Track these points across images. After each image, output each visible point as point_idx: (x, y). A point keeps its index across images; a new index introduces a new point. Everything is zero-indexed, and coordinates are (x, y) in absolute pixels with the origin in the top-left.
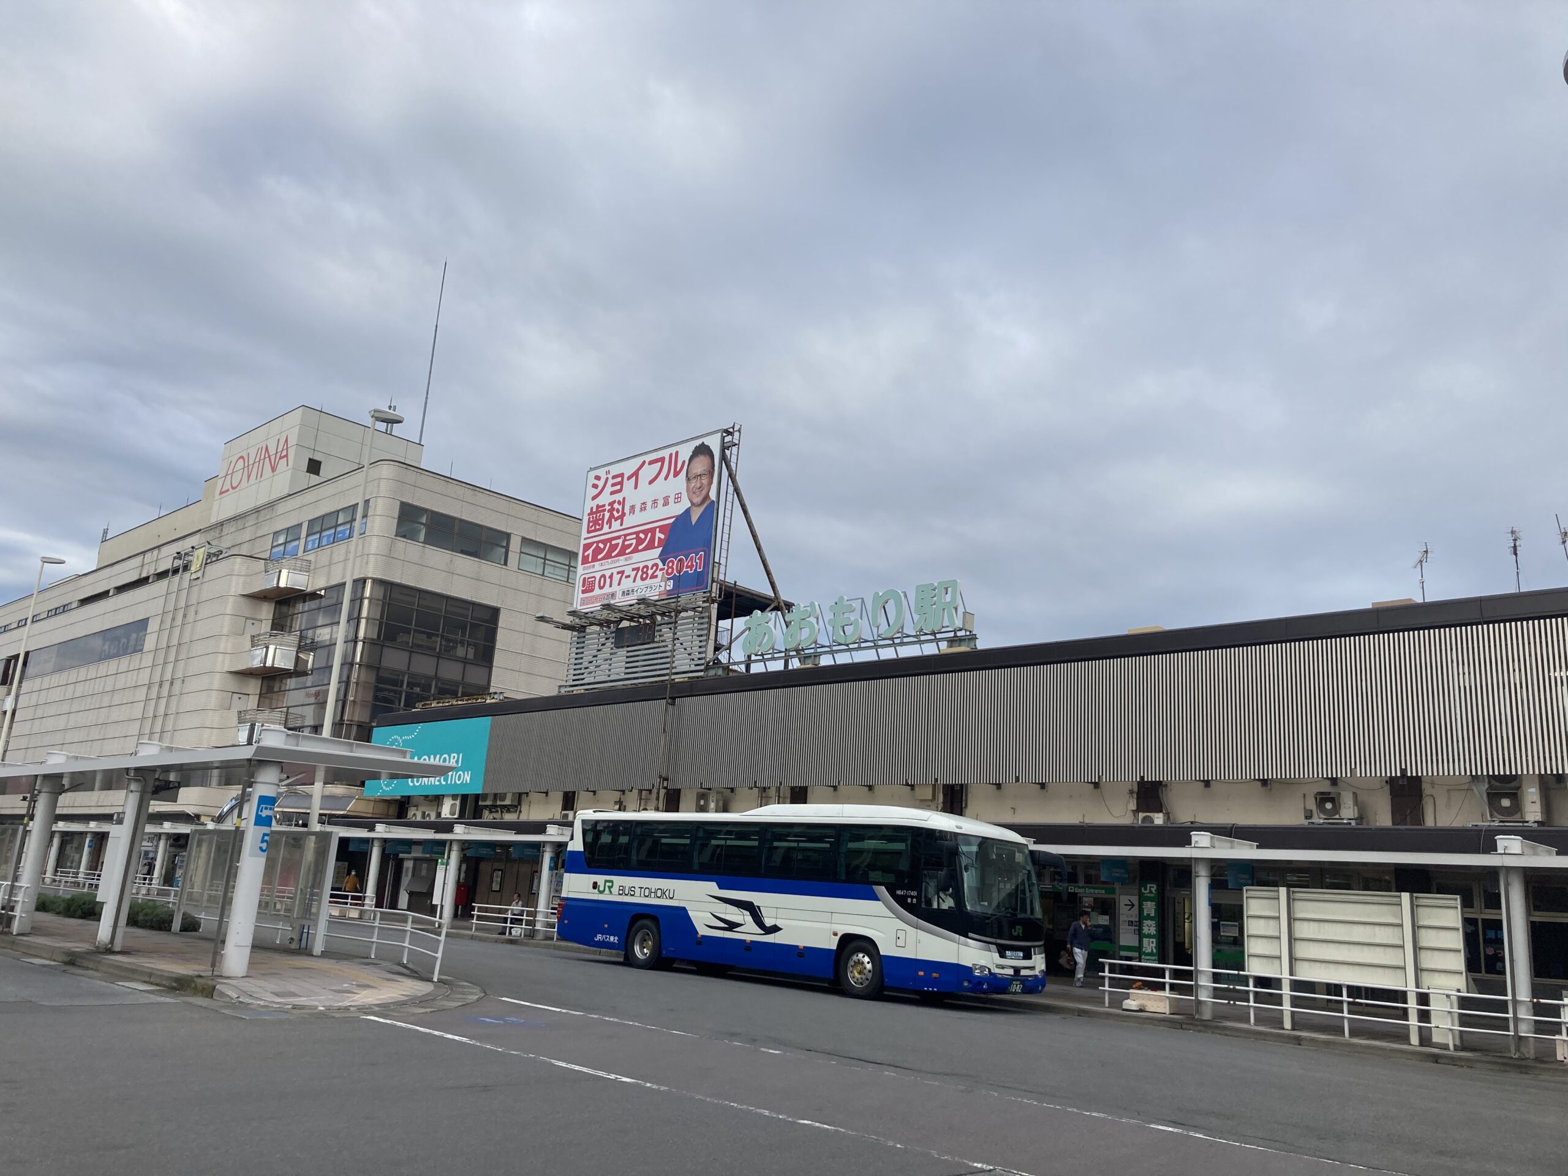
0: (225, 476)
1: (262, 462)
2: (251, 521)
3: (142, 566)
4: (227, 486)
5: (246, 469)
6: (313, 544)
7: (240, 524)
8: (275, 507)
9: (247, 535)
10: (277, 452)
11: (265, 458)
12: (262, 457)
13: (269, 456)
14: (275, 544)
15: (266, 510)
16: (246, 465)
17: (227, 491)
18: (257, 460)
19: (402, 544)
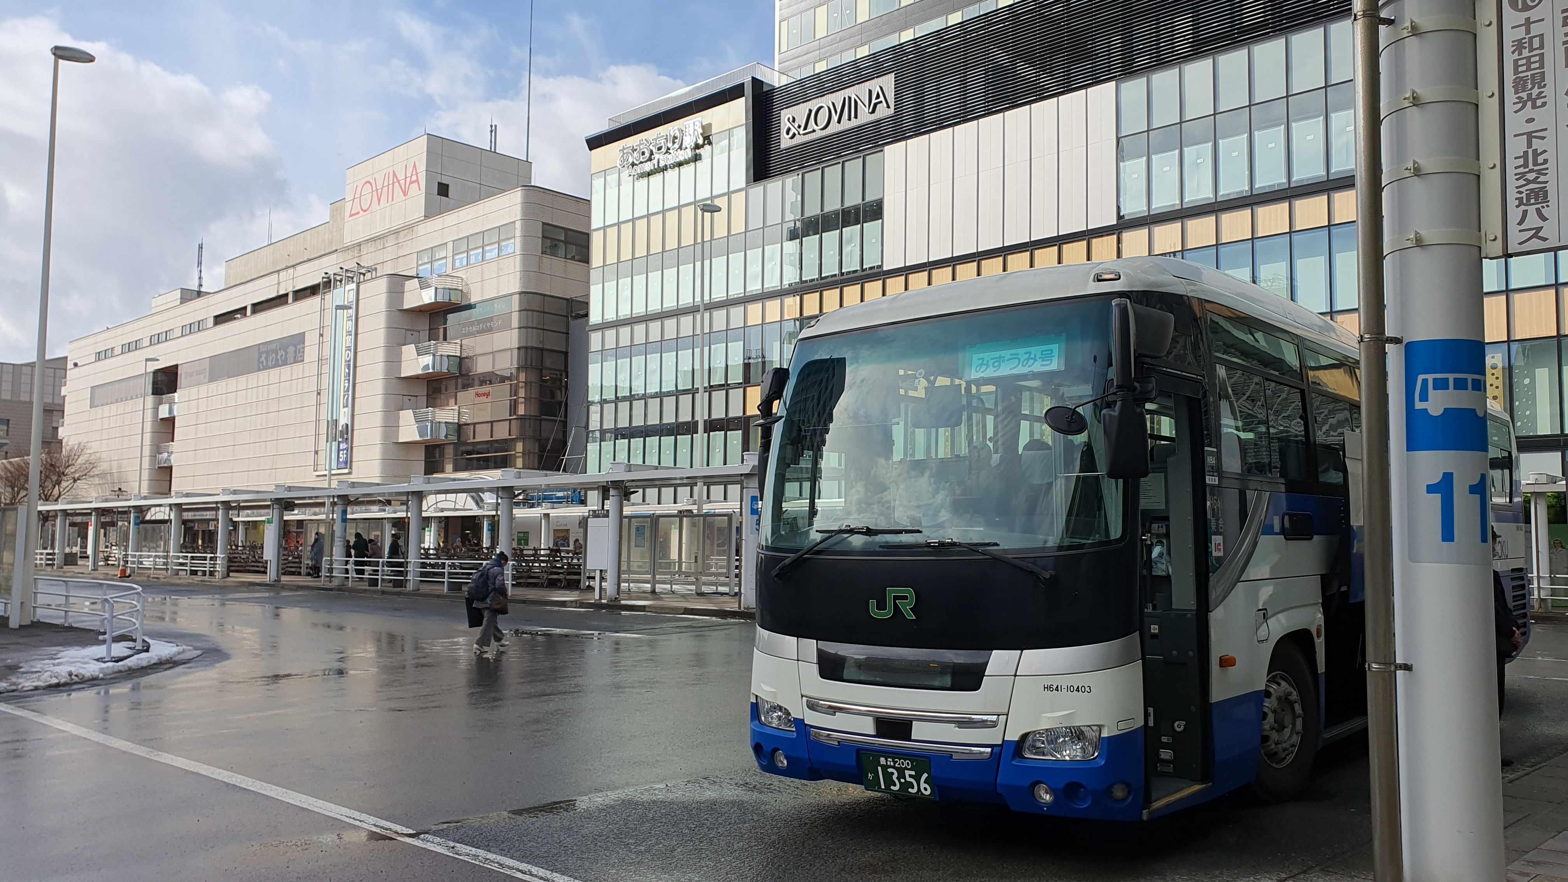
0: (353, 200)
1: (391, 186)
2: (391, 241)
3: (279, 283)
4: (356, 209)
5: (375, 193)
6: (461, 262)
7: (379, 244)
8: (415, 229)
9: (389, 254)
10: (406, 178)
11: (394, 183)
12: (391, 182)
13: (398, 181)
14: (420, 262)
15: (406, 231)
16: (374, 189)
17: (358, 213)
18: (386, 184)
19: (547, 260)
